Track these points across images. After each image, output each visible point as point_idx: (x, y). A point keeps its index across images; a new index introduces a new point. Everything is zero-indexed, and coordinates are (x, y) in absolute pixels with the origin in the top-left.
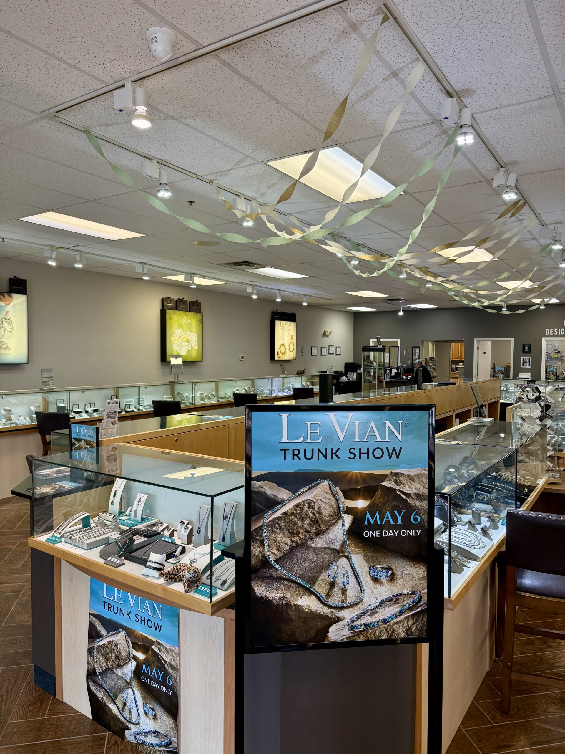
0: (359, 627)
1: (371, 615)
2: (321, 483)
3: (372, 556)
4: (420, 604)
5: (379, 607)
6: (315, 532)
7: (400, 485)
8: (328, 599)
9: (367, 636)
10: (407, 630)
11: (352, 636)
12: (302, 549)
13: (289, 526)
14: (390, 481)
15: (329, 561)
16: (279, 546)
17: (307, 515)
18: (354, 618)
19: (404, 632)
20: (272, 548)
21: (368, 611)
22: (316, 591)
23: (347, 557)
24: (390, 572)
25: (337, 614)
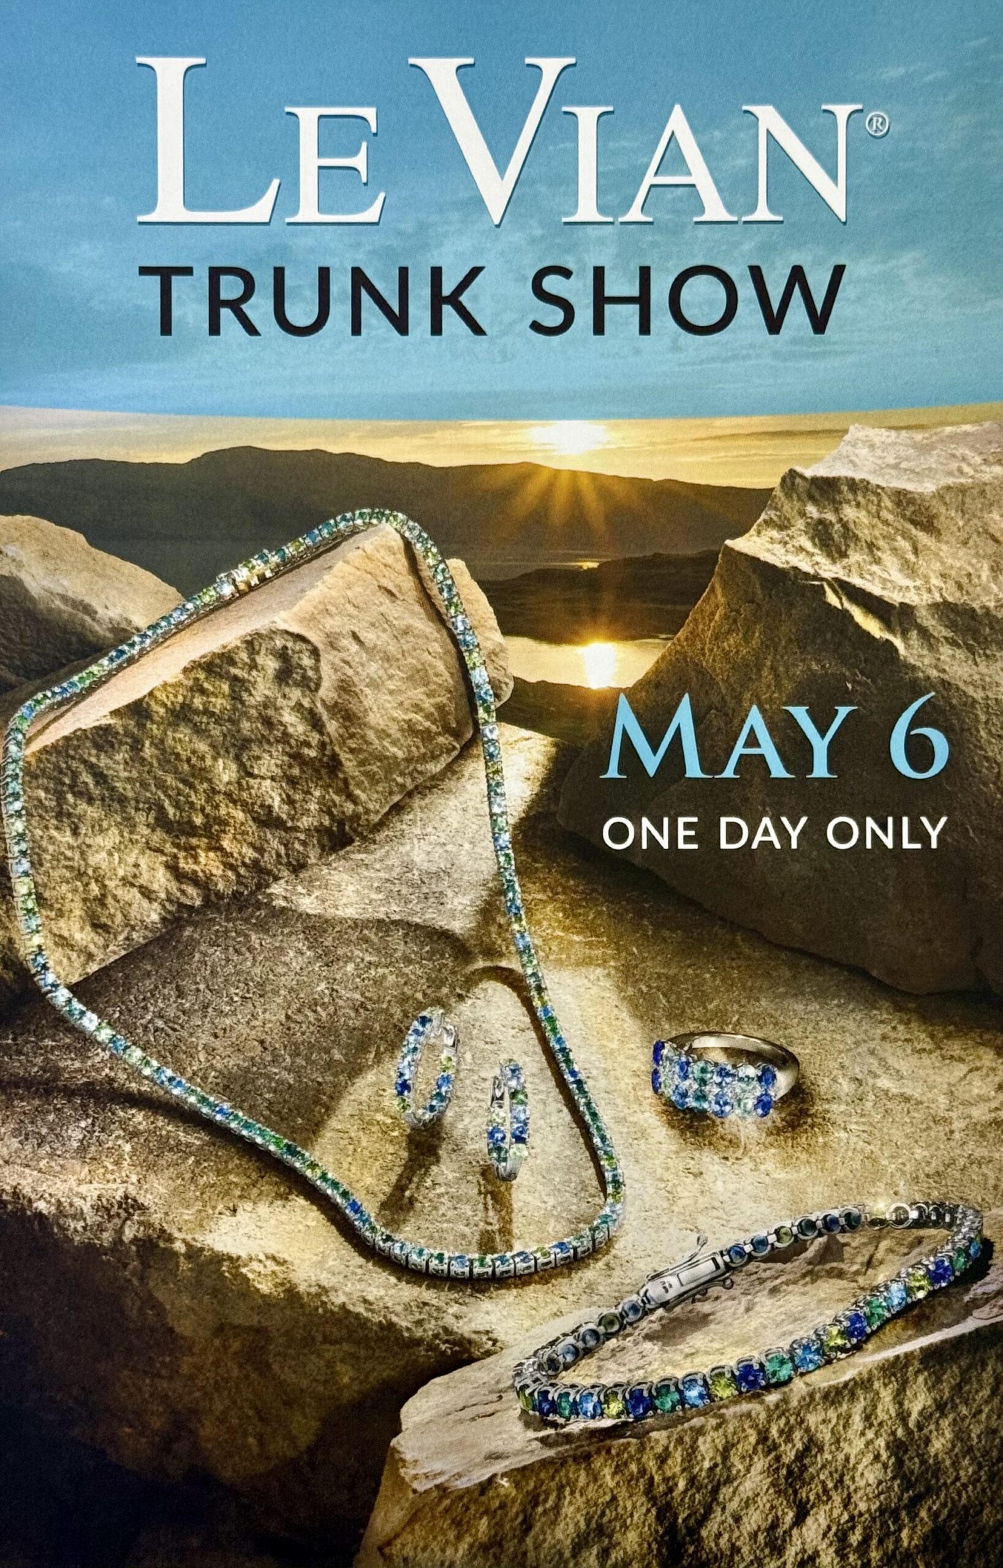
0: (590, 1407)
1: (668, 1334)
2: (354, 532)
3: (673, 981)
4: (977, 1290)
5: (714, 1291)
6: (320, 830)
7: (844, 555)
8: (394, 1223)
9: (643, 1471)
10: (897, 1447)
11: (544, 1463)
12: (241, 926)
13: (161, 785)
14: (782, 528)
15: (403, 1000)
16: (101, 901)
17: (268, 722)
18: (560, 1347)
19: (877, 1457)
20: (60, 914)
21: (642, 1310)
22: (324, 1177)
23: (514, 981)
24: (783, 1081)
25: (449, 1321)
